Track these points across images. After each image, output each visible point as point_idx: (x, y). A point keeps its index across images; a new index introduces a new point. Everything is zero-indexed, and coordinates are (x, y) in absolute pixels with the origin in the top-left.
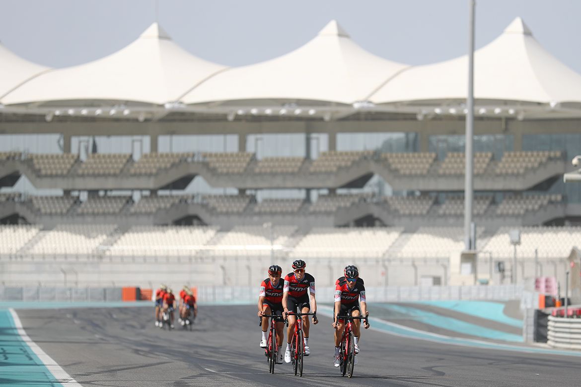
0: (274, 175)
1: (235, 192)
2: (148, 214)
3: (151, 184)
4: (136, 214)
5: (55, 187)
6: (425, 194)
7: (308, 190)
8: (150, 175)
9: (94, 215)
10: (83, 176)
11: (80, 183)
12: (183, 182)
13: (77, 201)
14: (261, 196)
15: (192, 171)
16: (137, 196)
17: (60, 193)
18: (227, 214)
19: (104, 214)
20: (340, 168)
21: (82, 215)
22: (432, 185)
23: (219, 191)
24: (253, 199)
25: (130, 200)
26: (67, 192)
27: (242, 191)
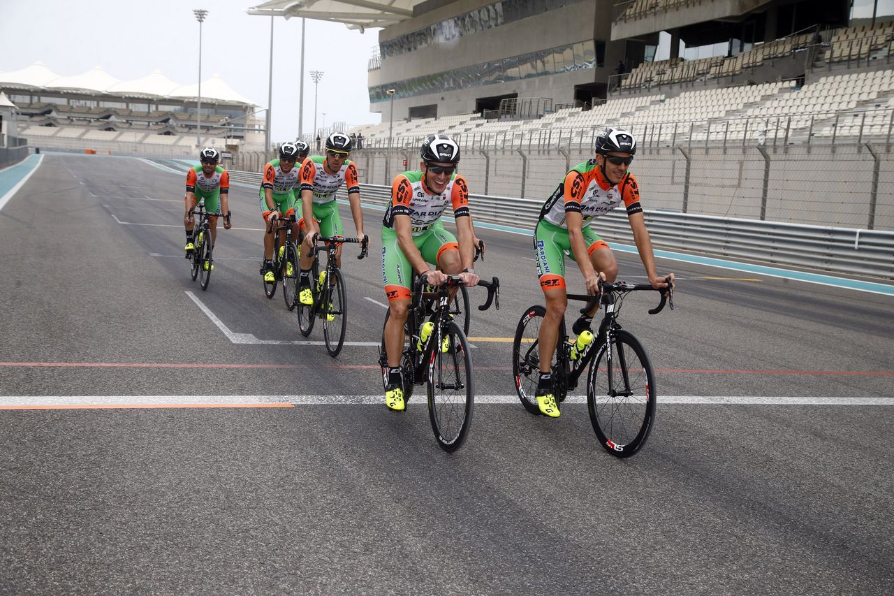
0: (138, 117)
1: (124, 121)
2: (96, 126)
3: (97, 117)
4: (92, 126)
5: (64, 115)
6: (187, 126)
7: (149, 122)
8: (96, 114)
9: (78, 125)
10: (74, 112)
11: (73, 115)
12: (108, 117)
13: (72, 120)
14: (133, 123)
15: (111, 113)
16: (92, 120)
17: (66, 117)
18: (123, 128)
19: (81, 125)
20: (159, 116)
21: (74, 125)
22: (189, 123)
23: (120, 121)
24: (131, 124)
25: (90, 121)
26: (69, 117)
27: (127, 121)
